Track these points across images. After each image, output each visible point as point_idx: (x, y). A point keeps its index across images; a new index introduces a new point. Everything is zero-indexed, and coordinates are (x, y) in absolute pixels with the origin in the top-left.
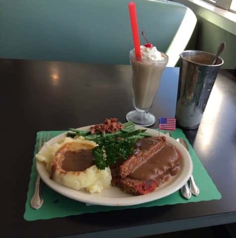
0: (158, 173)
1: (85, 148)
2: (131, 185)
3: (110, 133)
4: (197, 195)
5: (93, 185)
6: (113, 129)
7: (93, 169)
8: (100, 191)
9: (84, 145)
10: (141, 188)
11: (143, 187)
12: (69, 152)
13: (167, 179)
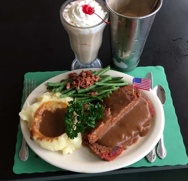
0: (125, 139)
1: (60, 107)
2: (98, 153)
3: (84, 88)
4: (163, 158)
5: (65, 148)
6: (87, 85)
7: (64, 137)
8: (71, 152)
9: (59, 103)
10: (107, 155)
11: (109, 154)
12: (46, 112)
13: (135, 141)
